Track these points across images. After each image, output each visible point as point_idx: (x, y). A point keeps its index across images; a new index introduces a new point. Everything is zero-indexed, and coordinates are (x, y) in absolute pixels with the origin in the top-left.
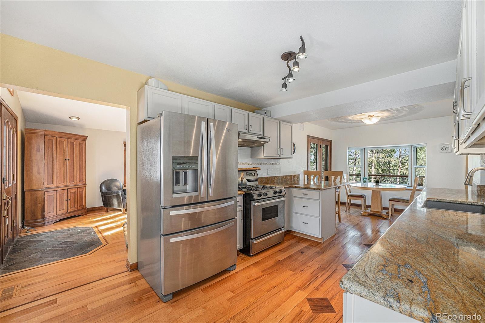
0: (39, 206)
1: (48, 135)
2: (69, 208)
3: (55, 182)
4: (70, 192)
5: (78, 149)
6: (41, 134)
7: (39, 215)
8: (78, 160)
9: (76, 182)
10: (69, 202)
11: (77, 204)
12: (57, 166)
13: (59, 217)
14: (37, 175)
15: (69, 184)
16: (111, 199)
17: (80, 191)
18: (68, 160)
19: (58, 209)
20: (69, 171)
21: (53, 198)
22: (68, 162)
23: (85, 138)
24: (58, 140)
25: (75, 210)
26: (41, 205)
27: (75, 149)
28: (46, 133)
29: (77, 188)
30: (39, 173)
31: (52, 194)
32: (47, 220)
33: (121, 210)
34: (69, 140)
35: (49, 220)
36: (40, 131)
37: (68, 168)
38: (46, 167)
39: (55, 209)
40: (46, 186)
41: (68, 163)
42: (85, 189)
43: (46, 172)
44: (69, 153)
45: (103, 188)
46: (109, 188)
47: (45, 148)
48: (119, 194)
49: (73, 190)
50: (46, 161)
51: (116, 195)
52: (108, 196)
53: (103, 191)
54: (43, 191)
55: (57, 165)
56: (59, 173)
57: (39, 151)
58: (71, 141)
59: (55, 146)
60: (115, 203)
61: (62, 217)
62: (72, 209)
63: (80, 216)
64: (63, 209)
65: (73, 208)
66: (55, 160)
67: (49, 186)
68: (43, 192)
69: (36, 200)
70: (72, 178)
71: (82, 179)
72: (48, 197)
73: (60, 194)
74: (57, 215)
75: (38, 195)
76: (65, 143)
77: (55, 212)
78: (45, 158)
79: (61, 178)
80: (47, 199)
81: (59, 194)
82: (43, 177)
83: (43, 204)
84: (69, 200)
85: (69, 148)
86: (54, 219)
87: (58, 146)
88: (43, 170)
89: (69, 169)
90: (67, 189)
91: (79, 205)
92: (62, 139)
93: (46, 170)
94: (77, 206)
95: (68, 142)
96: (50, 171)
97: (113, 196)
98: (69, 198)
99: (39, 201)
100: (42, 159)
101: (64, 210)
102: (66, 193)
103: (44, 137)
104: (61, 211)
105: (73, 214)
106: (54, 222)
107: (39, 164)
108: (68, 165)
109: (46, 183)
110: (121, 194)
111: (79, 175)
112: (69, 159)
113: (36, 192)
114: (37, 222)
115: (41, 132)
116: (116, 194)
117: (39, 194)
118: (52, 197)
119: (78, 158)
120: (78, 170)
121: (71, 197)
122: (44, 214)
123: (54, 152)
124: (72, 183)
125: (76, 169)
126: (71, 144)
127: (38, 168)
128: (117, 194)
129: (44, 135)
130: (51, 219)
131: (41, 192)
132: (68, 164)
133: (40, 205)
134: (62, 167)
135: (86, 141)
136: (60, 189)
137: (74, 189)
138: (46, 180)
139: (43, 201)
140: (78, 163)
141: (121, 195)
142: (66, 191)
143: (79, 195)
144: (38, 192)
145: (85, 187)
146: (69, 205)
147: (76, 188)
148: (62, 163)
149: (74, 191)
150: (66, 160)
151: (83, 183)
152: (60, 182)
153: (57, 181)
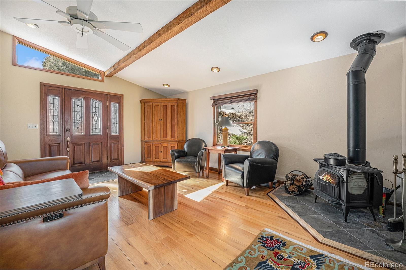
1: (147, 103)
3: (151, 137)
4: (163, 146)
5: (170, 111)
8: (170, 120)
9: (168, 138)
10: (162, 153)
11: (168, 157)
12: (153, 125)
15: (162, 139)
17: (171, 146)
19: (154, 158)
20: (162, 129)
21: (151, 148)
24: (154, 106)
28: (145, 101)
29: (169, 143)
31: (150, 145)
34: (162, 104)
38: (146, 126)
39: (152, 157)
40: (146, 139)
43: (146, 129)
44: (162, 115)
47: (145, 112)
50: (146, 121)
56: (154, 130)
58: (164, 105)
59: (151, 110)
65: (165, 159)
66: (152, 120)
67: (148, 139)
70: (165, 134)
71: (174, 137)
73: (155, 147)
74: (153, 161)
76: (159, 107)
78: (145, 119)
79: (156, 134)
80: (147, 148)
85: (163, 111)
87: (154, 110)
89: (163, 127)
92: (157, 104)
96: (149, 128)
98: (162, 151)
102: (160, 146)
104: (156, 159)
105: (165, 164)
109: (146, 137)
111: (172, 133)
119: (170, 118)
120: (171, 128)
121: (164, 150)
123: (151, 115)
124: (164, 139)
125: (168, 128)
126: (164, 107)
129: (144, 103)
132: (162, 123)
134: (157, 126)
136: (155, 142)
138: (146, 134)
140: (170, 123)
142: (160, 144)
146: (161, 156)
147: (167, 143)
148: (157, 123)
149: (166, 145)
150: (160, 120)
151: (175, 140)
152: (156, 137)
153: (153, 136)
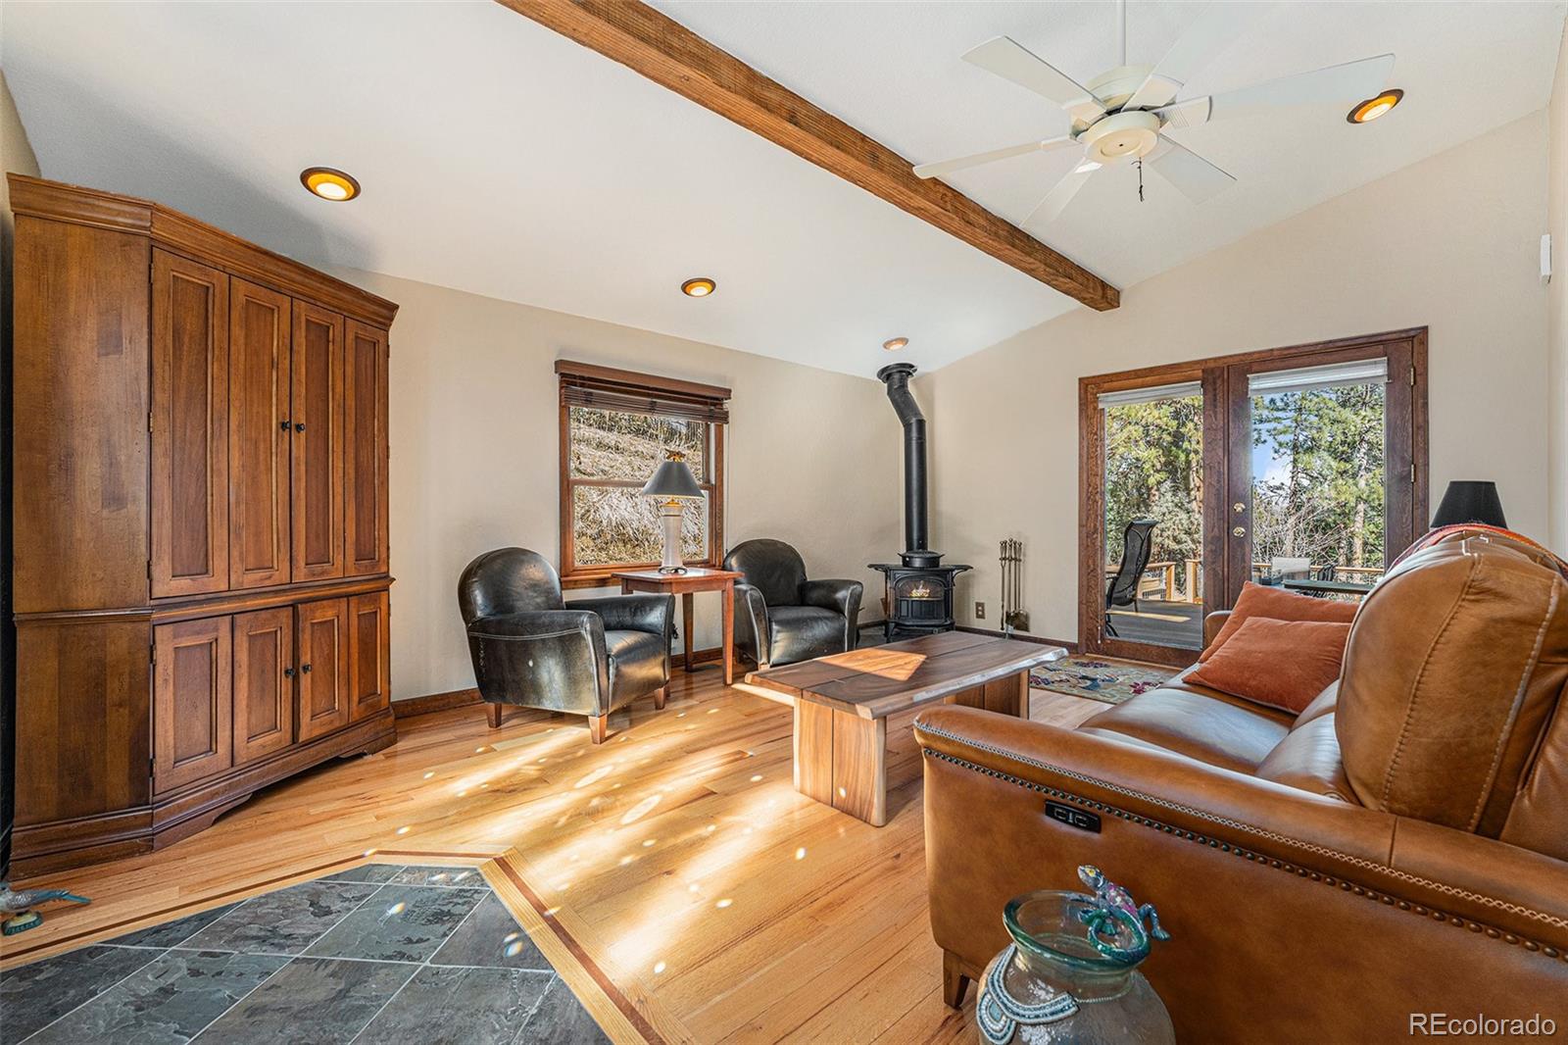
0: (119, 721)
1: (174, 249)
2: (305, 718)
3: (219, 563)
4: (308, 625)
5: (350, 369)
6: (128, 235)
7: (117, 781)
8: (350, 434)
9: (342, 564)
10: (305, 680)
11: (344, 692)
12: (231, 459)
13: (249, 780)
14: (105, 513)
15: (301, 575)
16: (531, 656)
17: (359, 616)
18: (299, 428)
19: (241, 732)
20: (302, 493)
21: (213, 663)
22: (300, 440)
23: (384, 312)
24: (239, 298)
25: (337, 724)
26: (131, 714)
27: (335, 372)
28: (159, 231)
29: (348, 596)
30: (115, 499)
31: (204, 639)
32: (171, 813)
33: (582, 720)
34: (302, 307)
35: (181, 808)
36: (119, 213)
37: (299, 479)
38: (161, 462)
39: (223, 735)
40: (167, 585)
41: (298, 447)
42: (384, 607)
43: (163, 492)
44: (301, 390)
45: (479, 597)
46: (501, 600)
47: (156, 331)
48: (579, 635)
49: (326, 613)
50: (161, 421)
51: (561, 639)
52: (509, 644)
53: (479, 614)
54: (146, 619)
55: (235, 453)
56: (243, 507)
57: (118, 349)
58: (315, 317)
59: (217, 333)
60: (551, 681)
61: (260, 776)
62: (322, 725)
63: (360, 756)
64: (267, 725)
65: (325, 718)
66: (221, 419)
67: (183, 586)
68: (145, 627)
69: (99, 684)
70: (317, 537)
71: (372, 550)
72: (176, 659)
73: (250, 636)
74: (232, 766)
75: (111, 648)
76: (280, 324)
77: (223, 749)
78: (158, 396)
79: (257, 534)
80: (170, 671)
81: (245, 638)
82: (144, 526)
83: (142, 706)
84: (305, 669)
85: (301, 357)
86: (214, 795)
87: (238, 332)
88: (144, 479)
89: (303, 484)
90: (294, 606)
91: (355, 698)
92: (264, 296)
93: (161, 480)
94: (345, 704)
95: (299, 317)
96: (192, 491)
97: (543, 640)
98: (306, 659)
99: (115, 689)
100: (138, 405)
101: (275, 735)
102: (287, 632)
103: (145, 253)
104: (260, 741)
105: (325, 751)
106: (215, 814)
107: (115, 438)
108: (298, 458)
109: (162, 569)
110: (592, 634)
111: (357, 525)
112: (303, 421)
113: (98, 631)
114: (106, 829)
115: (130, 221)
116: (557, 634)
117: (119, 643)
118: (200, 661)
119: (351, 427)
120: (353, 494)
121: (316, 655)
122: (151, 774)
123: (214, 369)
124: (317, 568)
125: (339, 489)
126: (312, 337)
127: (112, 463)
128: (565, 633)
129: (144, 242)
130: (196, 802)
131: (128, 626)
132: (300, 452)
133: (125, 711)
134: (262, 467)
135: (390, 332)
136: (251, 604)
137: (333, 607)
138: (166, 546)
139: (143, 684)
140: (351, 455)
141: (589, 638)
142: (285, 616)
143: (354, 642)
144: (111, 626)
145: (388, 590)
146: (302, 702)
147: (338, 597)
148: (262, 446)
149: (330, 614)
150: (284, 426)
151: (376, 571)
152: (251, 562)
153: (235, 553)
